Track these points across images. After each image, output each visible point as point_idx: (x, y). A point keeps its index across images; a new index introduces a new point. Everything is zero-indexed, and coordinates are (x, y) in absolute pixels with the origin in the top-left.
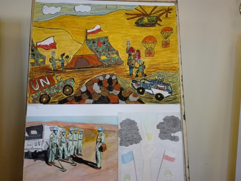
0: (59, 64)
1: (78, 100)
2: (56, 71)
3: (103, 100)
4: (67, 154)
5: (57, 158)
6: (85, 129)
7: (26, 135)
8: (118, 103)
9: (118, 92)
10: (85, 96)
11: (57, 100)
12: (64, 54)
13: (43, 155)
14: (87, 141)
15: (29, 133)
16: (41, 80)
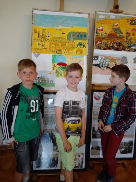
0: (104, 36)
1: (109, 49)
2: (103, 39)
3: (117, 49)
5: (102, 66)
6: (111, 58)
7: (94, 59)
8: (122, 51)
9: (122, 47)
10: (111, 48)
11: (103, 48)
12: (105, 33)
13: (98, 65)
14: (111, 62)
15: (94, 58)
16: (98, 42)
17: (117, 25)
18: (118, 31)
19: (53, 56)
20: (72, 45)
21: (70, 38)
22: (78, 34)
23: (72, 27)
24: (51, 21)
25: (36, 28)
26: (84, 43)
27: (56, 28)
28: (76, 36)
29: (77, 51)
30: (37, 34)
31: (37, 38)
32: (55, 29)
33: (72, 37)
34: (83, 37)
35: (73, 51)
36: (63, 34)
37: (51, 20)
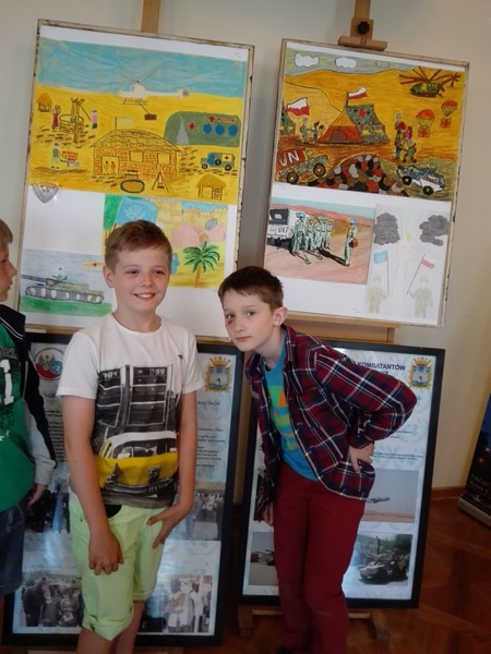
0: (311, 135)
1: (331, 183)
2: (307, 144)
3: (360, 187)
4: (313, 246)
6: (335, 220)
7: (270, 218)
8: (377, 192)
9: (379, 179)
10: (339, 180)
11: (306, 181)
12: (317, 124)
13: (287, 243)
14: (336, 233)
15: (273, 216)
16: (290, 154)
17: (364, 95)
18: (367, 117)
19: (107, 198)
20: (184, 162)
21: (177, 133)
22: (206, 121)
23: (186, 94)
24: (106, 67)
25: (49, 93)
26: (230, 157)
27: (124, 94)
28: (199, 129)
29: (200, 186)
30: (50, 116)
31: (50, 132)
32: (117, 97)
33: (183, 133)
34: (226, 135)
35: (186, 184)
36: (150, 117)
37: (104, 63)
